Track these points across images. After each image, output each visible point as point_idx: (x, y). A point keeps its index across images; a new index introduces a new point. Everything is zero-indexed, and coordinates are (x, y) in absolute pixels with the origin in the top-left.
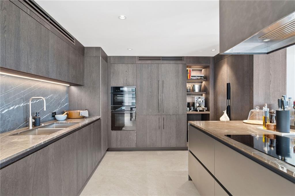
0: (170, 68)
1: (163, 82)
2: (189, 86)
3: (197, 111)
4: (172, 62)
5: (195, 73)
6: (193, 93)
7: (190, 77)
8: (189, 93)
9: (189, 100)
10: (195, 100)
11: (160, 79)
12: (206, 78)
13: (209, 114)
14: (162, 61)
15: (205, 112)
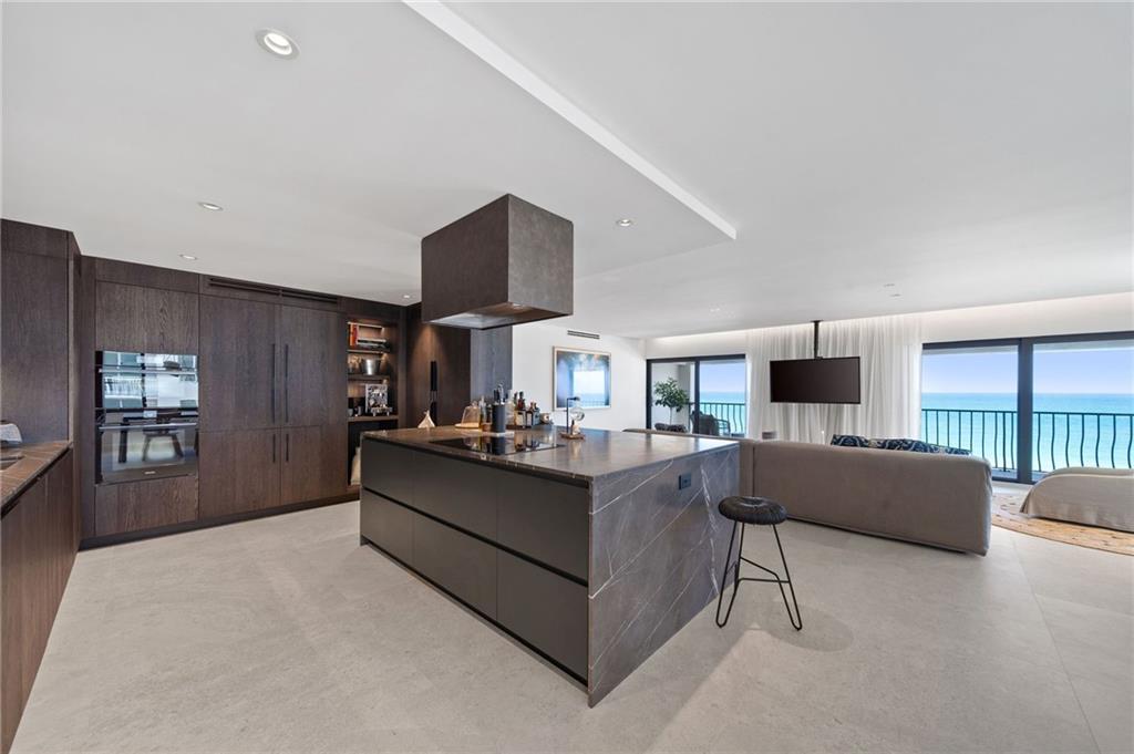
0: (308, 315)
1: (287, 347)
2: (353, 360)
3: (371, 415)
4: (310, 304)
5: (365, 335)
6: (361, 377)
7: (354, 341)
8: (353, 376)
9: (352, 392)
10: (367, 391)
11: (278, 342)
12: (389, 347)
13: (396, 421)
14: (282, 299)
15: (388, 417)
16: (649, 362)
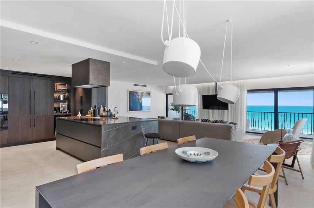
0: (41, 82)
1: (34, 92)
2: (56, 95)
3: (62, 113)
4: (42, 78)
5: (60, 87)
6: (58, 100)
7: (56, 89)
8: (55, 100)
9: (56, 105)
10: (61, 105)
11: (32, 90)
12: (68, 91)
13: (70, 115)
14: (33, 77)
15: (67, 113)
16: (167, 95)
